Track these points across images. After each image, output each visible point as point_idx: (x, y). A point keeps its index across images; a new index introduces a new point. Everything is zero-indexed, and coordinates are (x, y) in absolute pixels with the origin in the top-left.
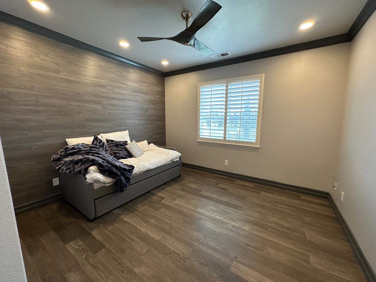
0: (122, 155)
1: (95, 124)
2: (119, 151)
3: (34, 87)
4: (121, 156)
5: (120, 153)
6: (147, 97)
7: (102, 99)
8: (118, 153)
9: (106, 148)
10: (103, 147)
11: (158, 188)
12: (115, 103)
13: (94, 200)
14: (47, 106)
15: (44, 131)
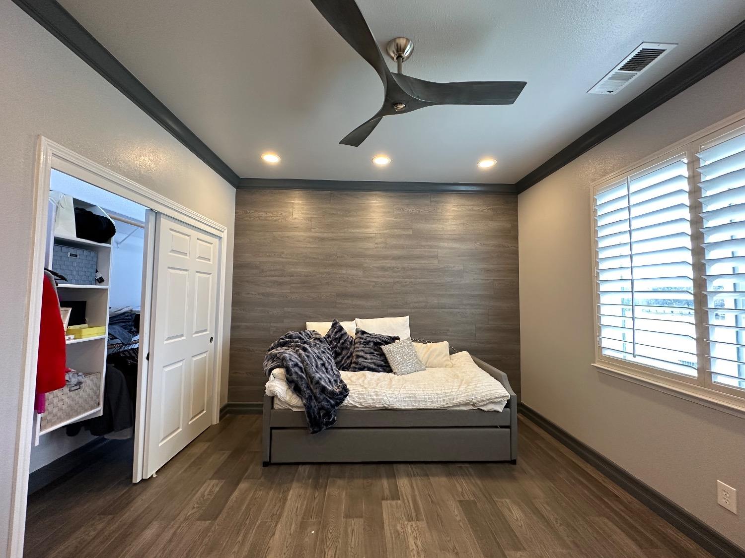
0: (369, 363)
1: (350, 302)
2: (366, 353)
3: (283, 253)
4: (365, 364)
5: (366, 359)
6: (463, 247)
7: (365, 260)
8: (362, 357)
9: (343, 343)
10: (339, 342)
11: (418, 465)
12: (388, 265)
13: (272, 428)
14: (292, 276)
15: (285, 309)
